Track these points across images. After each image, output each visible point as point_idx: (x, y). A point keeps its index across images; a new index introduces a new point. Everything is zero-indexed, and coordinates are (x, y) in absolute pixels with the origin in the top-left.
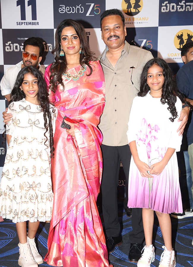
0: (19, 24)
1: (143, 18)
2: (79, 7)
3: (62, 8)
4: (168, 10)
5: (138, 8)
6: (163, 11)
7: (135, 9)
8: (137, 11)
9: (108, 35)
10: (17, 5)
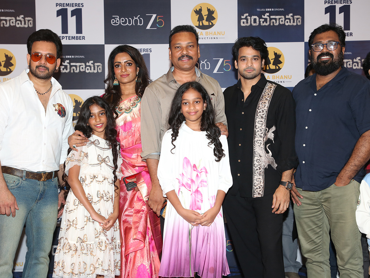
1: (218, 32)
2: (137, 18)
3: (115, 20)
4: (249, 24)
5: (211, 21)
7: (208, 22)
8: (210, 24)
9: (179, 54)
10: (58, 16)
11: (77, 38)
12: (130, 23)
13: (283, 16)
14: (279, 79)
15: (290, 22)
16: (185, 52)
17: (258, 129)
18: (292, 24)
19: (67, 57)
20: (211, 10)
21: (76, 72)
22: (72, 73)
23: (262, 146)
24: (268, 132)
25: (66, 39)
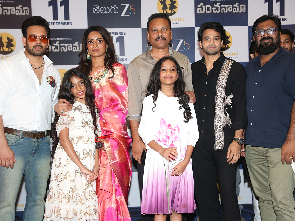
0: (51, 24)
1: (179, 18)
2: (113, 7)
3: (96, 9)
4: (204, 12)
5: (174, 9)
6: (198, 12)
7: (171, 10)
8: (173, 12)
9: (156, 36)
10: (49, 6)
11: (66, 24)
12: (108, 11)
13: (231, 5)
14: (228, 55)
15: (237, 10)
16: (160, 34)
17: (219, 97)
18: (238, 11)
19: (57, 39)
20: (173, 1)
21: (64, 51)
22: (61, 52)
23: (222, 110)
24: (226, 99)
25: (57, 25)
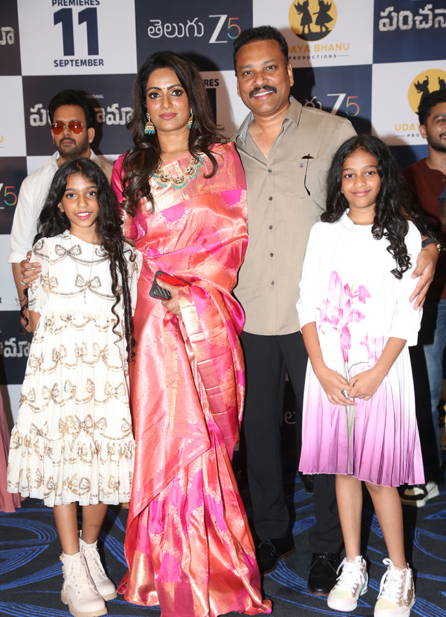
0: (60, 63)
1: (337, 45)
2: (193, 24)
3: (155, 27)
4: (394, 27)
5: (326, 24)
6: (382, 28)
7: (319, 27)
8: (324, 30)
9: (251, 85)
10: (56, 22)
20: (326, 3)
